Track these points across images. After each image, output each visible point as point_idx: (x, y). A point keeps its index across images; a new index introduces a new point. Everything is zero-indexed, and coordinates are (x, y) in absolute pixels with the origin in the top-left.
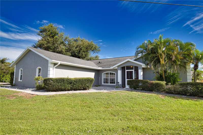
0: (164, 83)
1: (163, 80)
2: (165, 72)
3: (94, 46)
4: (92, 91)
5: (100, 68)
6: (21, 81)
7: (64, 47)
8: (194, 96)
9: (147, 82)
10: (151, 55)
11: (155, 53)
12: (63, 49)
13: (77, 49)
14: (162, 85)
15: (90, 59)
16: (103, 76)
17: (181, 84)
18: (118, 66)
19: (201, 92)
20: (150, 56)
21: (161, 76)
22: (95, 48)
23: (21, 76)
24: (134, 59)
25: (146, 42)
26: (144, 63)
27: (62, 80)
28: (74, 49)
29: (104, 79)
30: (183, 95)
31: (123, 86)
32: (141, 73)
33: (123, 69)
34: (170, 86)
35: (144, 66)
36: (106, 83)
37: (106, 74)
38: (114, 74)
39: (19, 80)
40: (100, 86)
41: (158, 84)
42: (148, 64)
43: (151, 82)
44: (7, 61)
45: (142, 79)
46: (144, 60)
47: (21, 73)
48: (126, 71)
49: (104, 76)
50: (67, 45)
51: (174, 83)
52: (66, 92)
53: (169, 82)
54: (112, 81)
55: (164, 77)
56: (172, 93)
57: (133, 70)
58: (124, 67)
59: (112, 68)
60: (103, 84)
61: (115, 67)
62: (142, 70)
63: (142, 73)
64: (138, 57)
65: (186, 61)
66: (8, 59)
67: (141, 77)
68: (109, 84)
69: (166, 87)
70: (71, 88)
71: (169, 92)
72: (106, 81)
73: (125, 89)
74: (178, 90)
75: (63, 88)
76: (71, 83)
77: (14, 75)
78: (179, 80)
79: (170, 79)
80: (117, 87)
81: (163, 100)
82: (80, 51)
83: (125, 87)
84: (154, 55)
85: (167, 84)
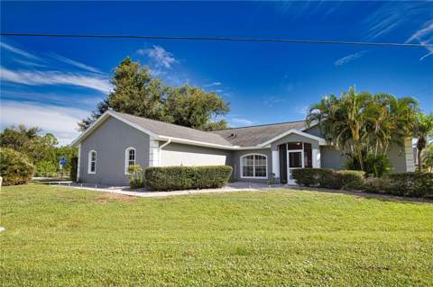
0: (361, 174)
1: (360, 169)
2: (364, 153)
3: (218, 102)
4: (227, 189)
5: (236, 147)
6: (94, 173)
7: (162, 106)
8: (417, 197)
9: (330, 173)
10: (337, 123)
11: (343, 118)
12: (160, 110)
13: (186, 108)
14: (357, 178)
15: (210, 129)
16: (243, 163)
17: (393, 176)
18: (272, 143)
19: (430, 190)
20: (335, 125)
21: (356, 161)
22: (220, 105)
23: (93, 164)
24: (304, 129)
25: (326, 98)
26: (323, 136)
27: (177, 172)
28: (180, 109)
29: (244, 167)
30: (398, 195)
31: (283, 180)
32: (317, 156)
33: (282, 148)
34: (372, 179)
35: (322, 142)
36: (248, 175)
37: (248, 157)
38: (264, 158)
39: (90, 172)
40: (236, 181)
41: (350, 175)
42: (330, 140)
43: (338, 172)
44: (38, 134)
45: (319, 167)
46: (323, 133)
47: (93, 159)
48: (288, 152)
49: (244, 161)
50: (167, 103)
51: (380, 174)
52: (185, 192)
53: (371, 172)
54: (260, 172)
55: (361, 163)
56: (376, 192)
57: (302, 151)
58: (285, 145)
59: (260, 146)
60: (242, 177)
61: (267, 144)
62: (319, 151)
63: (319, 156)
64: (311, 125)
65: (402, 132)
66: (41, 130)
67: (316, 164)
68: (254, 177)
69: (366, 181)
70: (193, 185)
71: (371, 191)
72: (248, 171)
73: (286, 185)
74: (388, 187)
75: (179, 184)
76: (193, 176)
77: (77, 162)
78: (388, 169)
79: (372, 166)
80: (272, 182)
81: (359, 204)
82: (190, 113)
83: (286, 182)
84: (342, 123)
85: (366, 176)
